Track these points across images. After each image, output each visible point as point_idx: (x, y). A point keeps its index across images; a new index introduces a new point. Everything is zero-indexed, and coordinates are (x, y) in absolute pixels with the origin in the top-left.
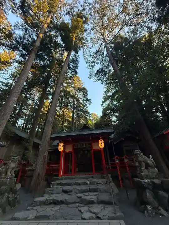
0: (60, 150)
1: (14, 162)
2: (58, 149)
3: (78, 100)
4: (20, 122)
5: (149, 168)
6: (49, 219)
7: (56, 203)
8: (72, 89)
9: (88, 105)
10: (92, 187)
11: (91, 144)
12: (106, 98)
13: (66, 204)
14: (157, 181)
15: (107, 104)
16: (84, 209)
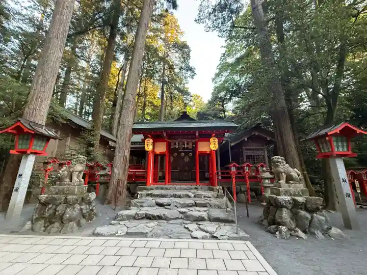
0: (147, 149)
1: (82, 163)
2: (144, 147)
3: (171, 67)
4: (71, 101)
5: (292, 182)
6: (146, 237)
7: (149, 217)
8: (160, 43)
9: (189, 79)
10: (199, 201)
11: (196, 144)
12: (223, 67)
13: (165, 220)
14: (300, 199)
15: (223, 79)
16: (193, 226)
